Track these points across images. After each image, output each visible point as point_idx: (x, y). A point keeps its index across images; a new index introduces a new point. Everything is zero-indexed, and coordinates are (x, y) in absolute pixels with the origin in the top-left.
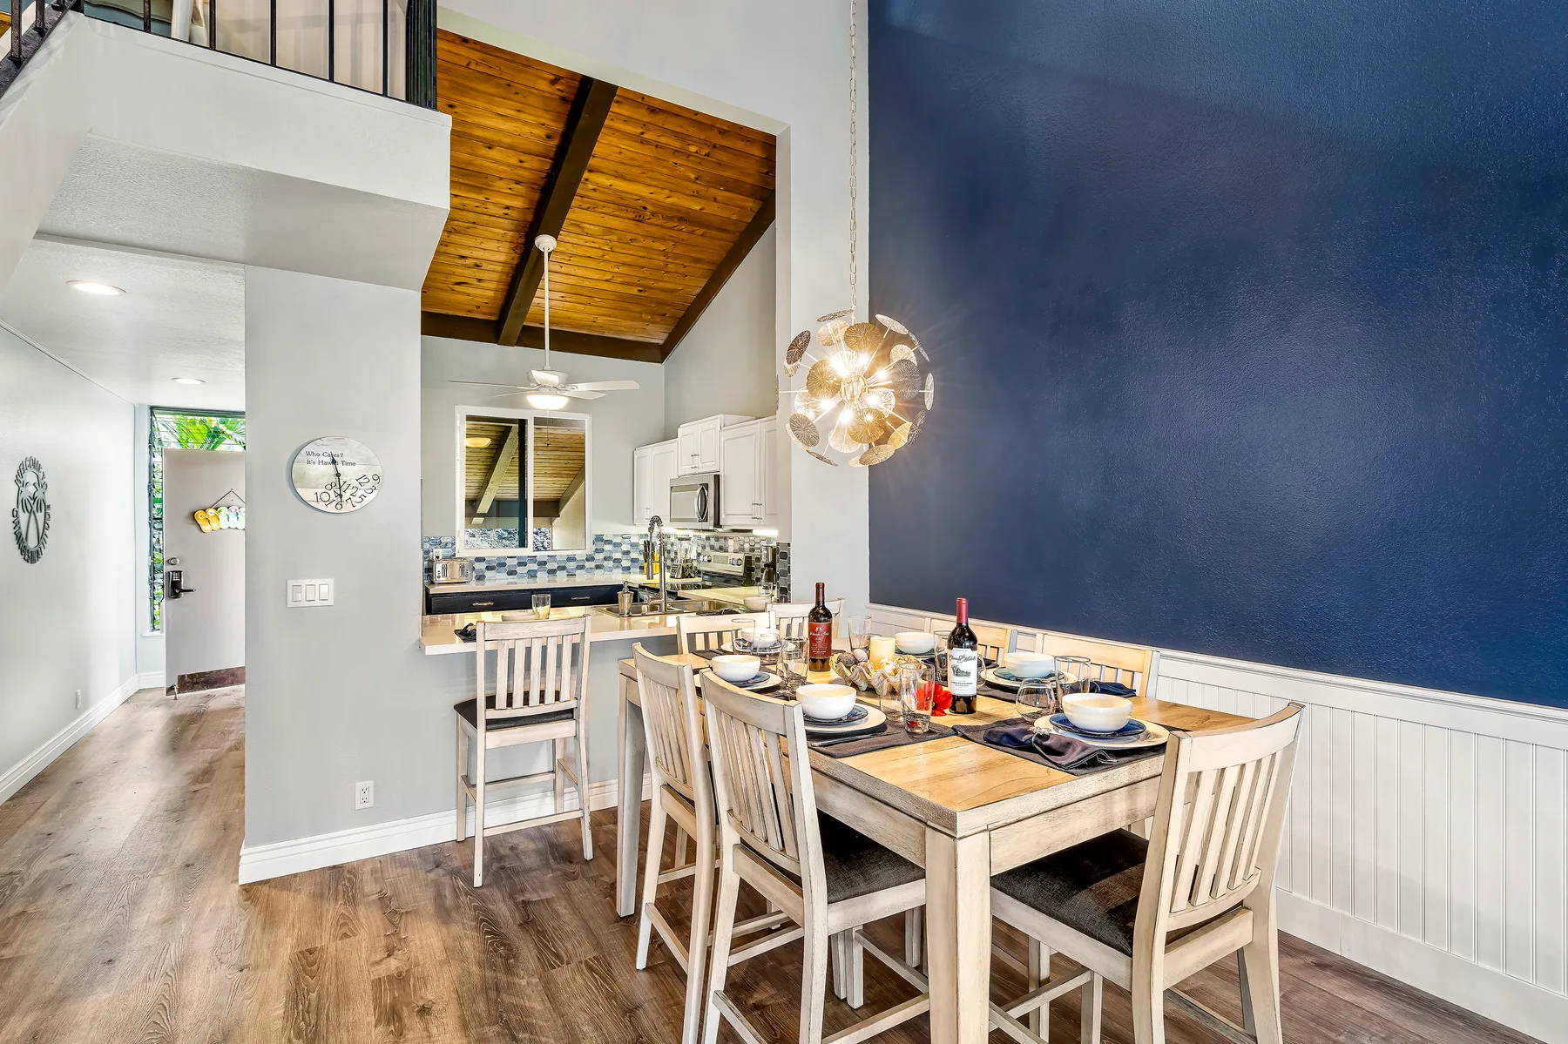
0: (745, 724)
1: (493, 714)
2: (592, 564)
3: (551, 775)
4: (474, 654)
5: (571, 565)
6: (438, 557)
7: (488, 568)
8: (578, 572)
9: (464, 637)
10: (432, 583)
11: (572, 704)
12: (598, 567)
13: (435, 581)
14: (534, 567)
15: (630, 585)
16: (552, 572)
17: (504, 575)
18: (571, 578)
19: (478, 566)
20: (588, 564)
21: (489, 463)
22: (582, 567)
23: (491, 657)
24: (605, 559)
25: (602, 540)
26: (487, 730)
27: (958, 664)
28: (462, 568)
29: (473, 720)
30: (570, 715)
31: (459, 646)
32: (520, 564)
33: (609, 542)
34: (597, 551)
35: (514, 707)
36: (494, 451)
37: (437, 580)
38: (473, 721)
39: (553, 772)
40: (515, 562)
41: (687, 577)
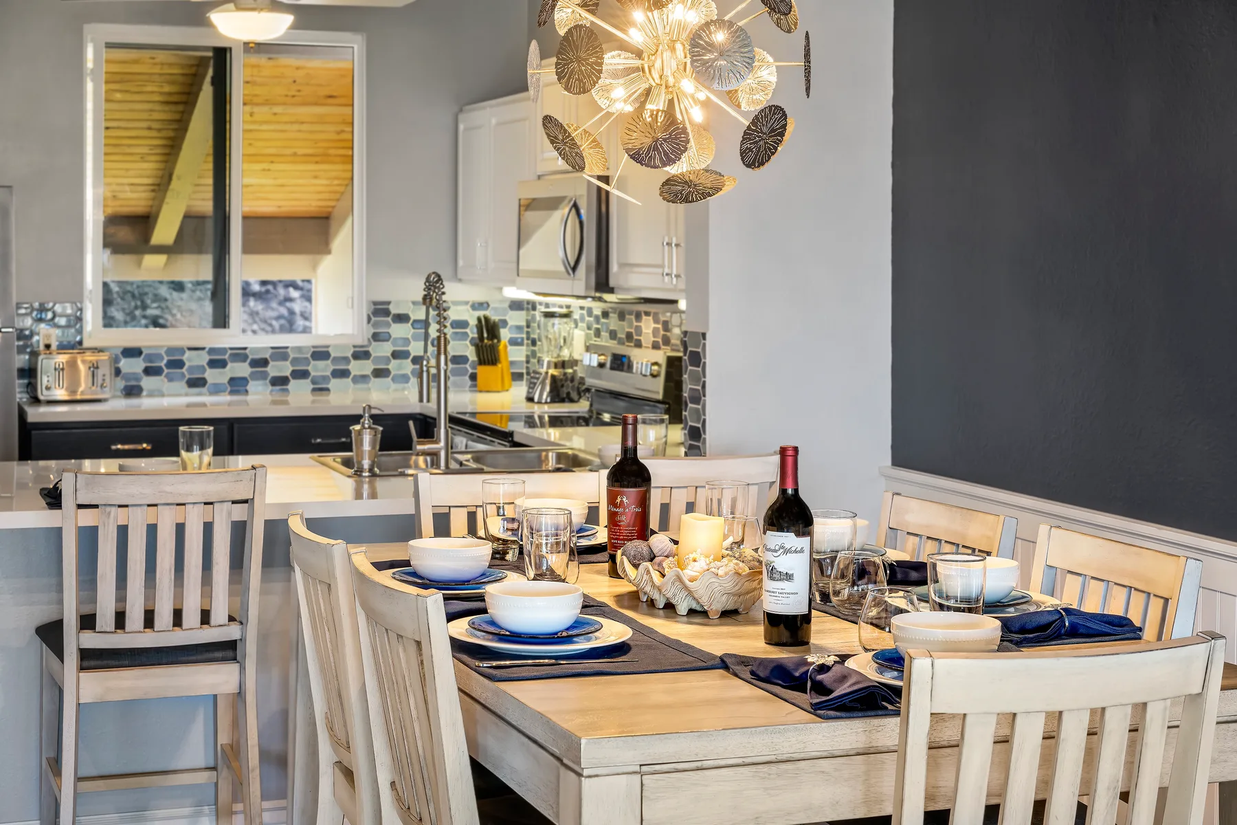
0: (387, 630)
1: (91, 640)
2: (365, 367)
3: (206, 774)
4: (58, 531)
5: (320, 368)
6: (48, 346)
7: (149, 371)
8: (334, 384)
9: (49, 500)
10: (36, 401)
11: (233, 632)
12: (380, 373)
13: (41, 398)
14: (243, 369)
15: (374, 412)
16: (280, 382)
17: (181, 386)
18: (321, 398)
19: (126, 365)
20: (356, 367)
21: (171, 134)
22: (342, 374)
23: (89, 537)
24: (396, 355)
25: (386, 313)
26: (82, 668)
27: (772, 559)
28: (94, 368)
29: (58, 649)
30: (230, 654)
31: (38, 518)
32: (214, 364)
33: (401, 318)
34: (376, 337)
35: (128, 628)
36: (181, 108)
37: (43, 395)
38: (59, 652)
39: (214, 768)
40: (203, 359)
41: (562, 401)
